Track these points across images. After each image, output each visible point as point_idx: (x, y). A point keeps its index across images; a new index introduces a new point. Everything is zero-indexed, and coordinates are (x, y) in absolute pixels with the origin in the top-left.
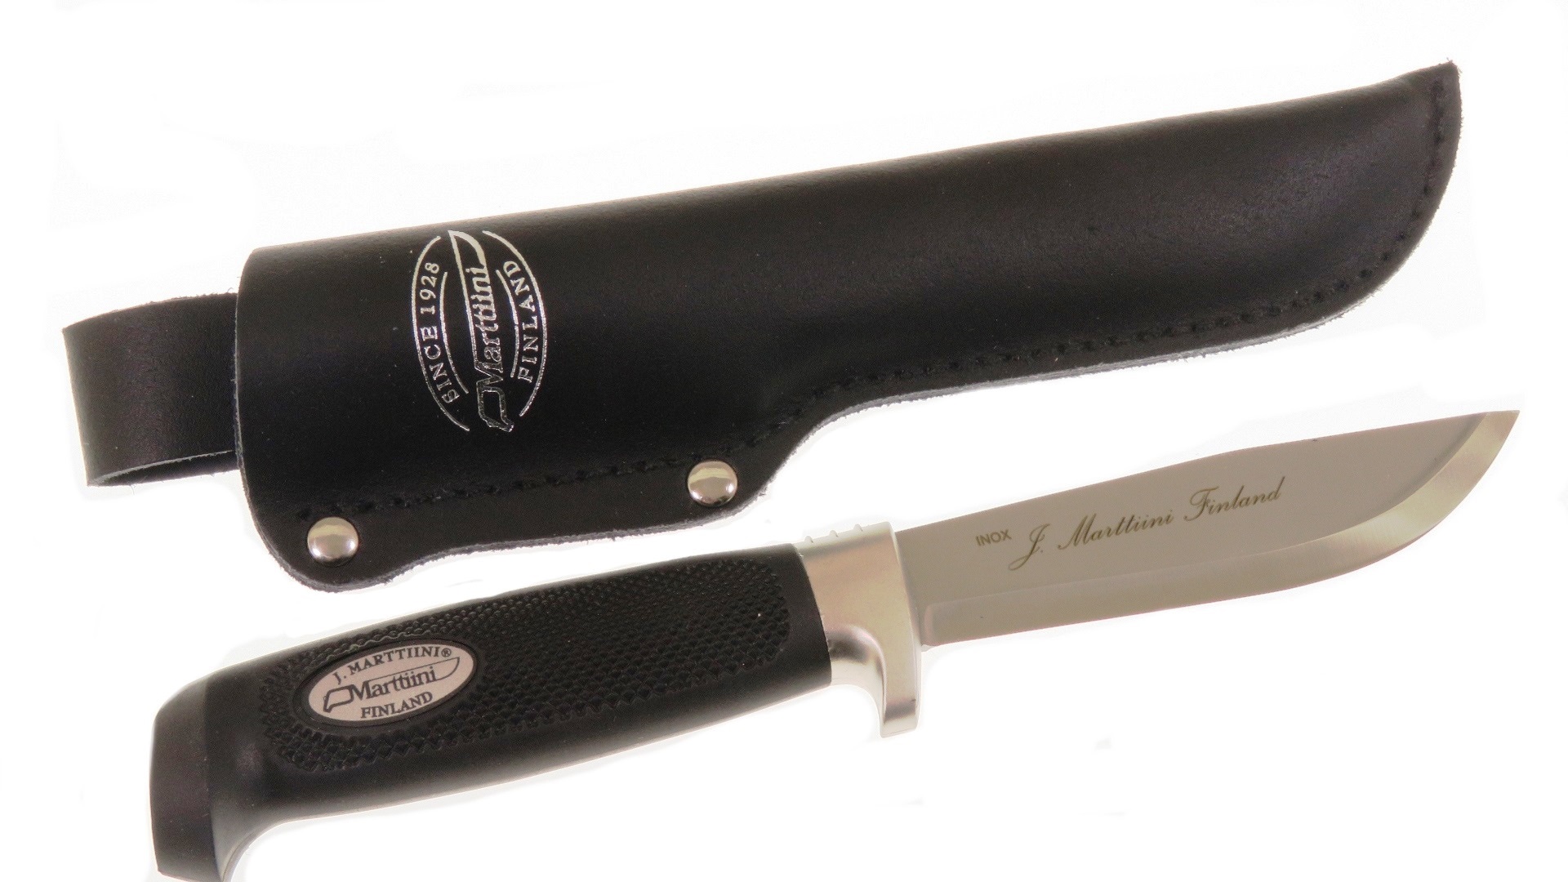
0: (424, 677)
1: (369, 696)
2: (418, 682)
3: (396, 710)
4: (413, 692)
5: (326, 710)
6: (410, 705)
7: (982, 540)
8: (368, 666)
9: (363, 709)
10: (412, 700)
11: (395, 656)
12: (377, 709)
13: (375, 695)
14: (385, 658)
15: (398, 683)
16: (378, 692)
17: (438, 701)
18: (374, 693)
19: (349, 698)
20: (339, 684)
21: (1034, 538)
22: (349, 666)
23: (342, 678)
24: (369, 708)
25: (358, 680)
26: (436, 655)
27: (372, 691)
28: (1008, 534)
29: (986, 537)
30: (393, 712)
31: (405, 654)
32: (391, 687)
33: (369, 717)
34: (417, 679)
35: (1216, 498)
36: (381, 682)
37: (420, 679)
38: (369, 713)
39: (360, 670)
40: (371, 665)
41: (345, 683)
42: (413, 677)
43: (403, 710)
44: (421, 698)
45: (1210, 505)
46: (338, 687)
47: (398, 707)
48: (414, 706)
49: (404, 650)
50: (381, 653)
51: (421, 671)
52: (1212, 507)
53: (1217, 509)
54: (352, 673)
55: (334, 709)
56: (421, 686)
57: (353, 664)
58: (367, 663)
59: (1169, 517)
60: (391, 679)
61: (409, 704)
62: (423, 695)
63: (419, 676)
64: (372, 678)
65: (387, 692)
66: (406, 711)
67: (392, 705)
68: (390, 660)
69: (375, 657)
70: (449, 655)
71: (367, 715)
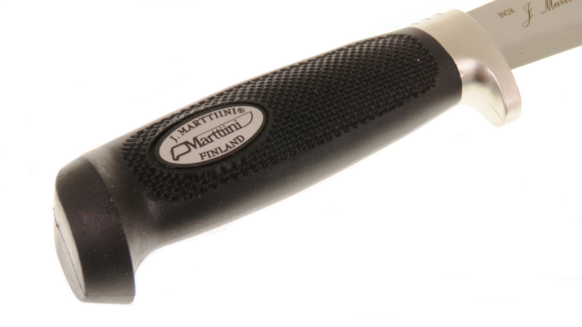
0: (233, 127)
1: (201, 146)
2: (230, 131)
3: (223, 150)
4: (231, 137)
5: (174, 159)
6: (232, 146)
7: (502, 15)
8: (191, 128)
10: (231, 142)
11: (207, 119)
12: (210, 153)
13: (204, 144)
14: (201, 122)
15: (217, 134)
16: (206, 142)
17: (250, 139)
18: (203, 143)
19: (187, 149)
20: (177, 142)
21: (527, 10)
22: (179, 131)
23: (176, 138)
24: (204, 153)
25: (189, 137)
26: (235, 113)
27: (201, 142)
28: (513, 10)
29: (503, 13)
30: (222, 152)
31: (213, 116)
32: (213, 137)
33: (206, 158)
34: (229, 129)
36: (206, 136)
37: (231, 129)
38: (205, 155)
39: (187, 131)
40: (193, 128)
41: (180, 142)
42: (226, 129)
43: (227, 150)
44: (236, 140)
46: (176, 144)
47: (224, 148)
48: (234, 146)
49: (211, 114)
50: (197, 119)
51: (229, 124)
54: (183, 135)
55: (180, 158)
56: (234, 133)
57: (180, 129)
58: (190, 127)
60: (211, 133)
61: (230, 145)
62: (237, 138)
63: (229, 127)
64: (198, 135)
65: (212, 141)
66: (230, 150)
67: (219, 148)
68: (205, 122)
69: (194, 122)
70: (244, 111)
71: (204, 157)
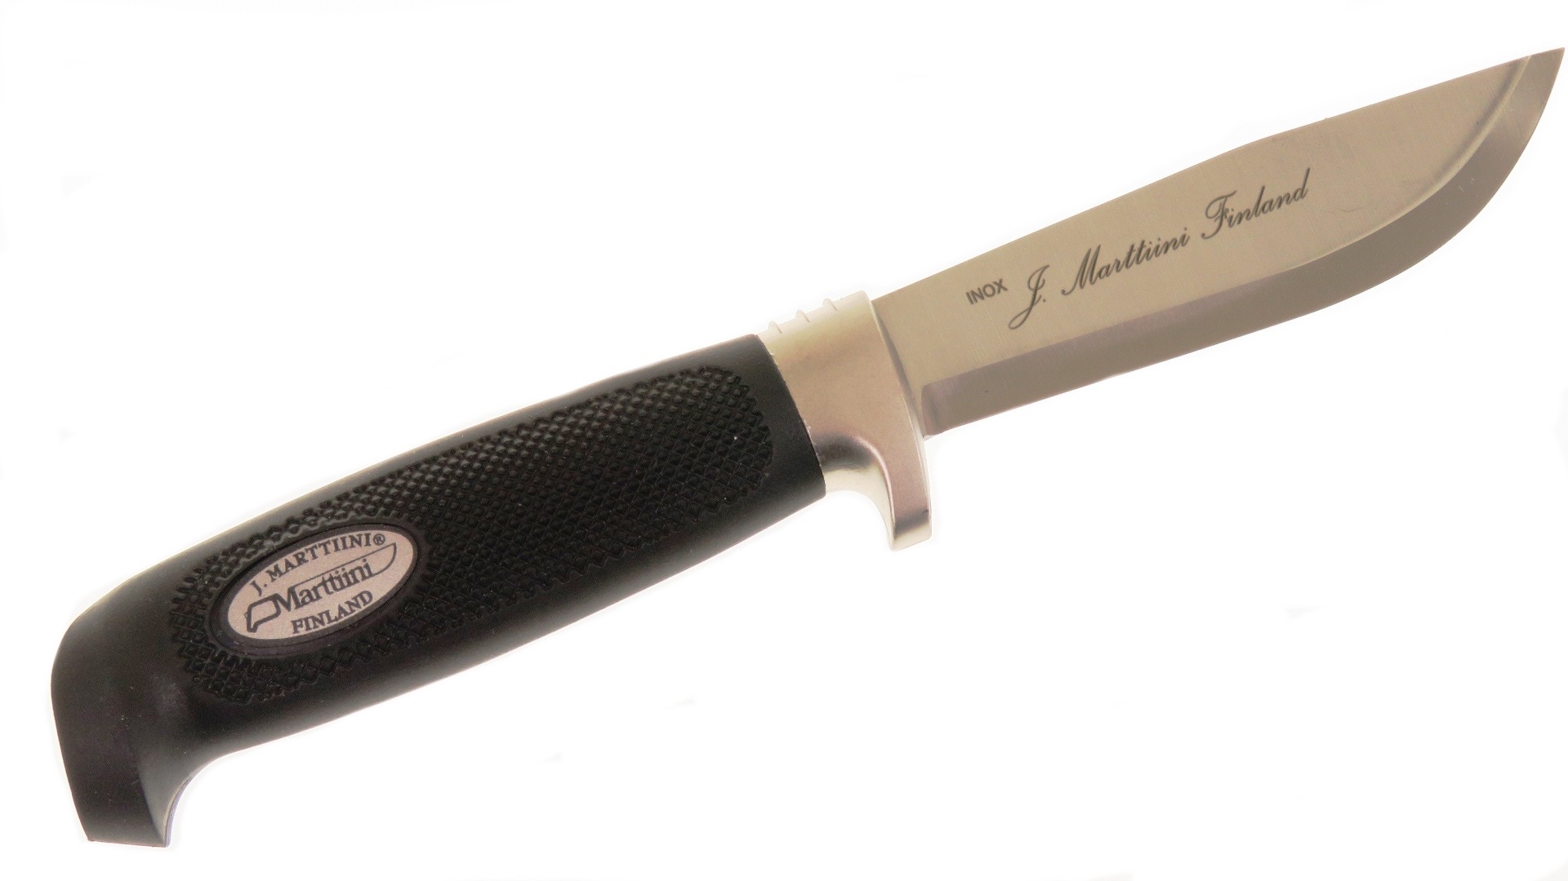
0: (358, 574)
1: (298, 606)
2: (352, 580)
3: (333, 618)
4: (350, 593)
5: (249, 629)
6: (348, 611)
7: (974, 296)
8: (289, 568)
9: (294, 623)
10: (348, 603)
11: (320, 551)
12: (310, 620)
13: (304, 603)
14: (308, 556)
15: (329, 584)
16: (307, 600)
17: (379, 602)
18: (303, 600)
19: (273, 611)
20: (260, 595)
21: (1033, 285)
22: (268, 572)
23: (261, 586)
24: (300, 620)
25: (281, 587)
26: (368, 544)
27: (300, 598)
28: (1003, 284)
29: (977, 292)
30: (330, 621)
31: (331, 547)
32: (321, 590)
33: (302, 631)
34: (350, 576)
35: (1235, 206)
36: (309, 586)
37: (354, 577)
38: (301, 626)
39: (281, 574)
40: (293, 567)
41: (267, 593)
42: (346, 575)
43: (340, 617)
44: (359, 599)
45: (1228, 215)
46: (258, 599)
47: (334, 614)
48: (352, 611)
49: (329, 542)
50: (302, 550)
51: (353, 566)
52: (1231, 217)
53: (1238, 220)
54: (273, 580)
55: (260, 627)
56: (357, 585)
57: (271, 568)
58: (289, 565)
59: (1184, 236)
60: (319, 580)
61: (346, 608)
62: (361, 595)
63: (352, 572)
64: (298, 582)
65: (319, 597)
66: (344, 618)
67: (327, 613)
68: (315, 557)
69: (296, 556)
70: (383, 542)
71: (299, 629)
